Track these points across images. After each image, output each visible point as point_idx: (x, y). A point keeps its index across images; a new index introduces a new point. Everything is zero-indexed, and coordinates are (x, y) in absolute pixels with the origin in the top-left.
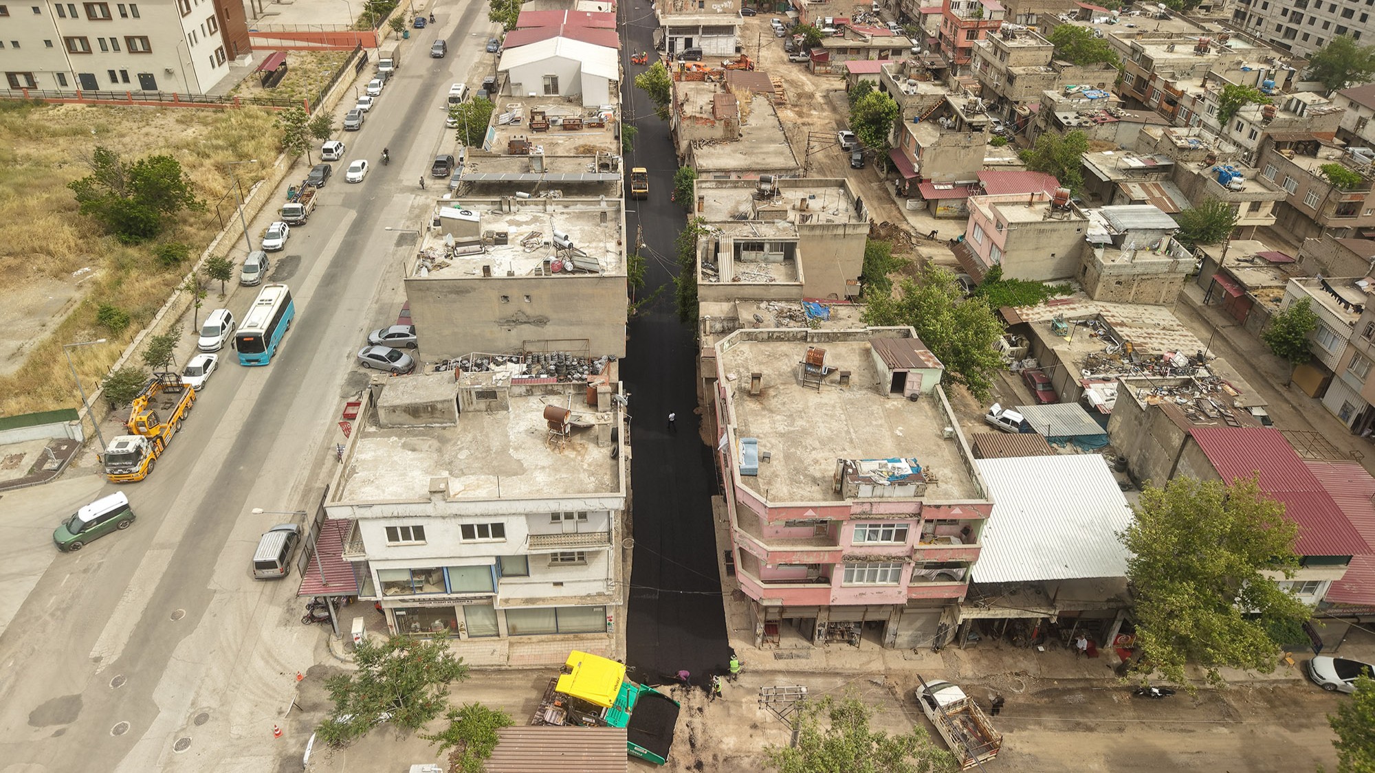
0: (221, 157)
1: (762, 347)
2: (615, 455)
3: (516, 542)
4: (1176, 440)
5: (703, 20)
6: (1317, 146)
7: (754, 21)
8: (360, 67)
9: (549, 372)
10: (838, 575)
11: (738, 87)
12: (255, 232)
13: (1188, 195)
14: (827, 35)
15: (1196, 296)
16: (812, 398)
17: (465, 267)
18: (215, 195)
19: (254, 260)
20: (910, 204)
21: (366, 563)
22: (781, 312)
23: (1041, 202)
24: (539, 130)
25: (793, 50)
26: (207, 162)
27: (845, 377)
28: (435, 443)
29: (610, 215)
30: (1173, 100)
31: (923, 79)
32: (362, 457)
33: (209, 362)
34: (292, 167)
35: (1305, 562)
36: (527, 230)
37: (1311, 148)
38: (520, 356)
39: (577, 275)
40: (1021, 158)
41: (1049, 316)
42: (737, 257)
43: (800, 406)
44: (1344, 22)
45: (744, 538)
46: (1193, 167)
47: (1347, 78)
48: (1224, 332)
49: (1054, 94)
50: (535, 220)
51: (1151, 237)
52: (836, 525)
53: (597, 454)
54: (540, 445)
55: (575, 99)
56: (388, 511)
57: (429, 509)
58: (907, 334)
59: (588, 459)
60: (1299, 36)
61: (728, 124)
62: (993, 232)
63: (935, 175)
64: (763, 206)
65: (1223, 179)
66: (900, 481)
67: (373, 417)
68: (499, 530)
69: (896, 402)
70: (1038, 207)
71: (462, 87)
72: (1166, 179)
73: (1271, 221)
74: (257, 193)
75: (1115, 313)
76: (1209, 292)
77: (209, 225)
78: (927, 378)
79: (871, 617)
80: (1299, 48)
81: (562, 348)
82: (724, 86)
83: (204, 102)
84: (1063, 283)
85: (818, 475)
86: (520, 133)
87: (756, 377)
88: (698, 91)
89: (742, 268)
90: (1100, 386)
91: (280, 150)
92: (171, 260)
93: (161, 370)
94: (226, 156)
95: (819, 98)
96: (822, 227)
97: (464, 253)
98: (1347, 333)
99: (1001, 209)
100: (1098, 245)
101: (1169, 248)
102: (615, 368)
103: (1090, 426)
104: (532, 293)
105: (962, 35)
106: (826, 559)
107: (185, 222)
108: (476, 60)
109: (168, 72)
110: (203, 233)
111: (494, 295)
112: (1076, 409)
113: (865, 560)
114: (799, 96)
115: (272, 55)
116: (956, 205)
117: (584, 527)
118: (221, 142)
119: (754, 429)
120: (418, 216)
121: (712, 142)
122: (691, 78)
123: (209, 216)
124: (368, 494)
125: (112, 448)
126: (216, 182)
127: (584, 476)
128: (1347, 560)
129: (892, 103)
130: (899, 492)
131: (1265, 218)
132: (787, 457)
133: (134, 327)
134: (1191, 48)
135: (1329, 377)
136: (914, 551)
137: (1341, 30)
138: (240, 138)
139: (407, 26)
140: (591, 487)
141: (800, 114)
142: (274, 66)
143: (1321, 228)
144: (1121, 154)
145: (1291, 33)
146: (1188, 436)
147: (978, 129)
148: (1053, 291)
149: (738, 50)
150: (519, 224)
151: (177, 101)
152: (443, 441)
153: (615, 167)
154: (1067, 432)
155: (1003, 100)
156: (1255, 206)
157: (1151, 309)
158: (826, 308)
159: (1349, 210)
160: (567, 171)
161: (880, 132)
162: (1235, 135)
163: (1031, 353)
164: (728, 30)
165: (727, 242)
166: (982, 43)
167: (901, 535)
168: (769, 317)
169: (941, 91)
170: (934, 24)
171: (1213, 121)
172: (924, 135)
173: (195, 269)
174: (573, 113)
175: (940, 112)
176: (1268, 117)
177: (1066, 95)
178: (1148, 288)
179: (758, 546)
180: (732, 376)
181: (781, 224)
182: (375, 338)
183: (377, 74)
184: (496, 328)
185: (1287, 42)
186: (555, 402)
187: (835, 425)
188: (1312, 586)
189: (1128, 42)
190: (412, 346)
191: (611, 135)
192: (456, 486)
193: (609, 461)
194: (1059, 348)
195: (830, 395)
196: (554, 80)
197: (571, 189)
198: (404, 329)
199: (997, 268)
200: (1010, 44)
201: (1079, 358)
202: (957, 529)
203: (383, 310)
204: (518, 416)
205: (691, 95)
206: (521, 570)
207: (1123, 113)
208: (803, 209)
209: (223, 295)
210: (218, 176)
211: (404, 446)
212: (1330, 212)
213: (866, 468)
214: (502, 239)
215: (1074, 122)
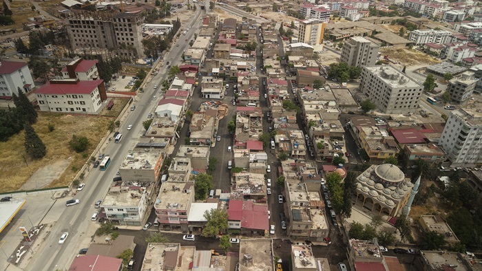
3: (125, 212)
8: (131, 102)
10: (169, 219)
11: (208, 115)
14: (240, 96)
16: (173, 193)
17: (129, 166)
18: (94, 141)
21: (106, 213)
24: (160, 128)
27: (179, 190)
28: (116, 197)
32: (107, 198)
34: (111, 133)
36: (143, 158)
38: (138, 181)
39: (147, 169)
42: (179, 164)
43: (170, 194)
46: (293, 141)
50: (145, 156)
51: (263, 161)
52: (168, 212)
54: (131, 198)
56: (108, 206)
57: (113, 206)
58: (193, 183)
59: (137, 201)
61: (199, 127)
63: (239, 140)
64: (188, 153)
67: (110, 194)
68: (123, 210)
69: (185, 194)
72: (289, 143)
75: (252, 175)
77: (93, 148)
82: (203, 116)
83: (95, 115)
84: (247, 168)
86: (156, 128)
87: (166, 189)
91: (109, 129)
94: (97, 132)
97: (130, 163)
100: (251, 162)
102: (153, 184)
104: (139, 172)
105: (270, 98)
106: (167, 217)
107: (88, 148)
109: (88, 108)
110: (91, 151)
111: (133, 172)
113: (172, 217)
115: (111, 100)
117: (135, 210)
118: (97, 128)
119: (161, 197)
121: (196, 130)
124: (106, 204)
126: (95, 138)
127: (135, 203)
132: (164, 202)
133: (78, 170)
134: (315, 107)
136: (178, 216)
138: (101, 127)
142: (111, 104)
148: (243, 170)
149: (221, 97)
156: (301, 151)
157: (260, 174)
160: (158, 142)
167: (176, 214)
168: (178, 177)
169: (247, 120)
172: (238, 132)
173: (89, 159)
174: (168, 124)
177: (279, 120)
178: (260, 171)
181: (187, 158)
188: (238, 224)
191: (174, 129)
196: (167, 113)
199: (234, 165)
201: (239, 184)
204: (128, 194)
206: (127, 215)
211: (112, 197)
213: (171, 204)
214: (137, 160)
215: (277, 127)
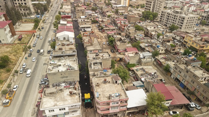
0: (14, 54)
1: (98, 78)
2: (79, 97)
3: (67, 110)
4: (152, 86)
5: (86, 26)
6: (170, 41)
7: (93, 25)
8: (34, 36)
9: (69, 84)
10: (110, 109)
11: (92, 37)
12: (21, 65)
13: (154, 49)
14: (104, 27)
15: (155, 63)
16: (105, 85)
17: (55, 70)
18: (14, 60)
19: (22, 70)
20: (117, 53)
21: (46, 116)
22: (101, 72)
23: (134, 53)
24: (63, 46)
25: (99, 30)
26: (12, 55)
27: (109, 82)
28: (54, 98)
29: (76, 60)
30: (151, 35)
31: (118, 35)
32: (44, 101)
33: (17, 87)
34: (25, 54)
35: (167, 100)
36: (64, 63)
37: (169, 41)
38: (64, 82)
39: (72, 70)
40: (132, 45)
41: (136, 69)
42: (94, 65)
43: (104, 87)
44: (173, 22)
45: (97, 106)
46: (154, 45)
47: (174, 30)
48: (159, 68)
49: (136, 36)
50: (65, 62)
51: (149, 57)
52: (110, 103)
53: (77, 97)
54: (69, 96)
55: (68, 40)
56: (49, 108)
57: (55, 107)
58: (117, 75)
59: (76, 98)
60: (168, 23)
61: (91, 43)
62: (128, 58)
63: (120, 49)
64: (97, 57)
65: (158, 47)
66: (117, 96)
67: (45, 95)
68: (64, 109)
69: (116, 85)
70: (134, 54)
71: (51, 39)
72: (151, 47)
73: (164, 52)
74: (21, 58)
75: (145, 67)
76: (157, 63)
77: (14, 65)
78: (120, 81)
79: (115, 113)
80: (168, 26)
81: (70, 80)
82: (90, 37)
83: (10, 44)
84: (138, 64)
85: (107, 96)
86: (61, 47)
87: (98, 83)
88: (86, 38)
89: (95, 66)
90: (143, 78)
91: (23, 51)
92: (9, 71)
93: (10, 89)
94: (15, 53)
95: (104, 37)
96: (105, 59)
97: (55, 68)
98: (173, 68)
99: (129, 54)
100: (142, 59)
101: (151, 58)
102: (78, 82)
103: (142, 84)
104: (65, 73)
105: (123, 27)
106: (109, 107)
107: (10, 64)
108: (52, 34)
109: (3, 40)
110: (13, 66)
111: (60, 74)
112: (140, 82)
113: (113, 107)
114: (101, 37)
115: (20, 35)
116: (123, 53)
117: (76, 107)
118: (14, 51)
119: (98, 91)
120: (46, 60)
121: (89, 46)
122: (85, 36)
123: (14, 63)
124: (46, 106)
125: (4, 102)
126: (14, 58)
127: (75, 100)
128: (172, 100)
129: (113, 39)
130: (117, 98)
131: (163, 52)
132: (103, 94)
133: (4, 82)
134: (153, 28)
135: (171, 74)
136: (120, 105)
137: (173, 23)
138: (17, 50)
139: (41, 29)
140: (77, 102)
141: (101, 40)
142: (20, 38)
143: (171, 52)
144: (145, 44)
145: (167, 23)
146: (153, 85)
147: (125, 42)
148: (136, 65)
149: (91, 30)
150: (62, 63)
151: (5, 44)
152: (55, 97)
153: (75, 52)
154: (139, 85)
155: (129, 36)
156: (162, 50)
157: (149, 66)
158: (107, 70)
159: (174, 50)
160: (69, 53)
161: (112, 43)
162: (159, 40)
163: (134, 74)
164: (90, 27)
165: (92, 63)
166: (126, 28)
167: (118, 103)
168: (99, 74)
169: (120, 37)
170: (119, 25)
171: (157, 38)
172: (118, 43)
173: (13, 72)
174: (68, 43)
175: (120, 40)
176: (163, 38)
177: (137, 35)
178: (149, 64)
179: (100, 107)
180: (95, 83)
181: (100, 60)
182: (42, 80)
183: (37, 37)
184: (60, 79)
185: (166, 24)
186: (70, 90)
187: (108, 89)
188: (168, 103)
189: (145, 27)
190: (48, 81)
191: (74, 46)
192: (58, 103)
193: (79, 98)
194: (138, 73)
195: (108, 85)
196: (65, 38)
197: (69, 56)
198: (46, 79)
199: (129, 62)
200: (129, 28)
201: (140, 74)
202: (125, 101)
203: (43, 76)
204: (65, 92)
205: (86, 39)
206: (68, 113)
207: (145, 38)
208: (102, 56)
209: (17, 75)
210: (14, 57)
211: (50, 98)
212: (172, 50)
213: (113, 95)
214: (60, 65)
215: (139, 40)
